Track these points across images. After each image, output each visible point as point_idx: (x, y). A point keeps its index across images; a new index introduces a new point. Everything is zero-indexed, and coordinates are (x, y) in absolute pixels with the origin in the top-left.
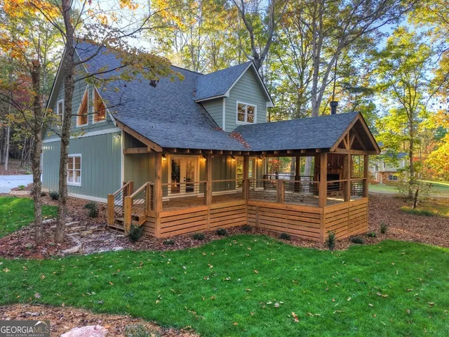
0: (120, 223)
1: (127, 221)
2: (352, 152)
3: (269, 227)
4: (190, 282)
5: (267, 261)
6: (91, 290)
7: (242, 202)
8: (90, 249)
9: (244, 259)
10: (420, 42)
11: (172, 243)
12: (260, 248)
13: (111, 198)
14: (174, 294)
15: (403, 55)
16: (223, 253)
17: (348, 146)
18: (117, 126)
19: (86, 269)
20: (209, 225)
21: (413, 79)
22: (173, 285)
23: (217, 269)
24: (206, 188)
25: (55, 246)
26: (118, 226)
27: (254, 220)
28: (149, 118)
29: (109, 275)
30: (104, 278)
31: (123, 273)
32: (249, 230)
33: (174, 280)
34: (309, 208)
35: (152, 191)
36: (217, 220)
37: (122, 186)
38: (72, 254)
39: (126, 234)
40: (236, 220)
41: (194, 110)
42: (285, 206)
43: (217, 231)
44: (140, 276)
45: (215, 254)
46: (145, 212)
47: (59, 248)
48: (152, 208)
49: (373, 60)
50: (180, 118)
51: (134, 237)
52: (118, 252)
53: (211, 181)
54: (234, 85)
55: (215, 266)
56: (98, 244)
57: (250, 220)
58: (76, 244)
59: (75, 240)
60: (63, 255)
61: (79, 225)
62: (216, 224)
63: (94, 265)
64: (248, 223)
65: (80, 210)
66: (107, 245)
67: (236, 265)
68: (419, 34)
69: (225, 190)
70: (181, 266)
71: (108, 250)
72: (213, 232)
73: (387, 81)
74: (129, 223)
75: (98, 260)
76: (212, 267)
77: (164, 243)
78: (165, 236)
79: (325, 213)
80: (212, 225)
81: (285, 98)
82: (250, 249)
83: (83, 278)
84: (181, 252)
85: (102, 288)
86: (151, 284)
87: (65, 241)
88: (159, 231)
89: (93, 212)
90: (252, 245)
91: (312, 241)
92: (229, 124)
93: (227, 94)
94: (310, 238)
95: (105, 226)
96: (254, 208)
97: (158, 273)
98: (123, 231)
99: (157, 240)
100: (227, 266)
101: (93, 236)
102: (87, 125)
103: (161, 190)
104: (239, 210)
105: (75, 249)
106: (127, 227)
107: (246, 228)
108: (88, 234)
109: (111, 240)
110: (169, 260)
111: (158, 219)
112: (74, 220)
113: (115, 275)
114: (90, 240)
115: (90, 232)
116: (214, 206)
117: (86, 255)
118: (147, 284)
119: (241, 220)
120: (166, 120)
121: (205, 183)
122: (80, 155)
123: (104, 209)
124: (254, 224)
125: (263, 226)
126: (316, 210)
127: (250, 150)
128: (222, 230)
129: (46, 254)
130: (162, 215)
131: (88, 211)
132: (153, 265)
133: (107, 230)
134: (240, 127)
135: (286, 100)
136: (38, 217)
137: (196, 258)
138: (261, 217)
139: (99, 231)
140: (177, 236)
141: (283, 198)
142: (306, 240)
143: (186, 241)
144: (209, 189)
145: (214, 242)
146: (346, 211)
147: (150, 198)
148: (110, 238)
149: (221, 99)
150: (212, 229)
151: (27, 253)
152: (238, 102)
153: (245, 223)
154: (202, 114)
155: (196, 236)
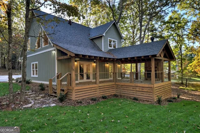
0: (55, 93)
1: (58, 92)
2: (164, 59)
3: (127, 95)
4: (92, 123)
5: (131, 111)
6: (33, 128)
7: (113, 83)
8: (38, 105)
9: (118, 110)
10: (183, 17)
11: (81, 102)
12: (125, 104)
13: (51, 81)
14: (83, 131)
15: (176, 22)
16: (107, 107)
17: (162, 56)
18: (53, 46)
19: (33, 116)
20: (98, 94)
21: (181, 33)
22: (82, 125)
23: (106, 115)
24: (96, 76)
25: (19, 104)
26: (54, 94)
27: (119, 92)
28: (69, 44)
29: (46, 119)
30: (42, 121)
31: (54, 118)
32: (117, 96)
33: (83, 122)
34: (146, 85)
35: (70, 77)
36: (102, 91)
37: (56, 75)
38: (28, 108)
39: (58, 98)
40: (111, 92)
41: (89, 42)
42: (134, 84)
43: (102, 97)
44: (63, 120)
45: (103, 107)
46: (67, 87)
47: (22, 105)
48: (71, 85)
49: (163, 25)
50: (83, 45)
51: (62, 100)
52: (53, 106)
53: (98, 73)
54: (107, 31)
55: (104, 114)
56: (43, 103)
57: (117, 92)
58: (31, 103)
59: (31, 101)
60: (23, 108)
61: (35, 94)
62: (101, 94)
63: (38, 114)
64: (116, 94)
65: (37, 87)
66: (48, 103)
67: (115, 113)
68: (182, 14)
69: (105, 78)
70: (86, 114)
71: (48, 106)
72: (100, 97)
73: (169, 34)
74: (59, 92)
75: (41, 111)
76: (102, 114)
77: (77, 102)
78: (77, 99)
79: (155, 87)
80: (100, 94)
81: (126, 42)
82: (120, 105)
83: (30, 121)
84: (85, 107)
85: (40, 127)
86: (69, 124)
87: (25, 101)
88: (74, 96)
89: (42, 88)
90: (121, 103)
91: (149, 101)
92: (105, 48)
93: (104, 34)
94: (147, 100)
95: (48, 94)
96: (119, 86)
97: (74, 118)
98: (56, 97)
99: (73, 101)
100: (110, 114)
101: (42, 99)
102: (40, 48)
103: (75, 76)
104: (112, 87)
105: (30, 105)
106: (58, 95)
107: (115, 96)
108: (39, 98)
109: (50, 101)
110: (80, 110)
111: (74, 91)
112: (33, 92)
113: (49, 119)
114: (39, 101)
115: (40, 97)
116: (101, 85)
117: (35, 108)
118: (67, 124)
119: (113, 92)
120: (77, 45)
121: (96, 74)
122: (37, 62)
123: (48, 87)
124: (119, 94)
125: (123, 94)
126: (150, 86)
127: (117, 58)
128: (105, 96)
129: (13, 108)
130: (75, 88)
131: (40, 88)
132: (71, 113)
133: (49, 96)
134: (110, 50)
135: (127, 43)
136: (11, 88)
137: (94, 109)
138: (122, 90)
139: (44, 97)
140: (83, 99)
141: (133, 81)
142: (145, 101)
143: (87, 101)
144: (98, 76)
145: (102, 102)
146: (163, 87)
147: (69, 80)
148: (50, 100)
149: (101, 37)
150: (100, 96)
151: (3, 107)
152: (109, 38)
153: (115, 93)
154: (93, 44)
155: (92, 99)
